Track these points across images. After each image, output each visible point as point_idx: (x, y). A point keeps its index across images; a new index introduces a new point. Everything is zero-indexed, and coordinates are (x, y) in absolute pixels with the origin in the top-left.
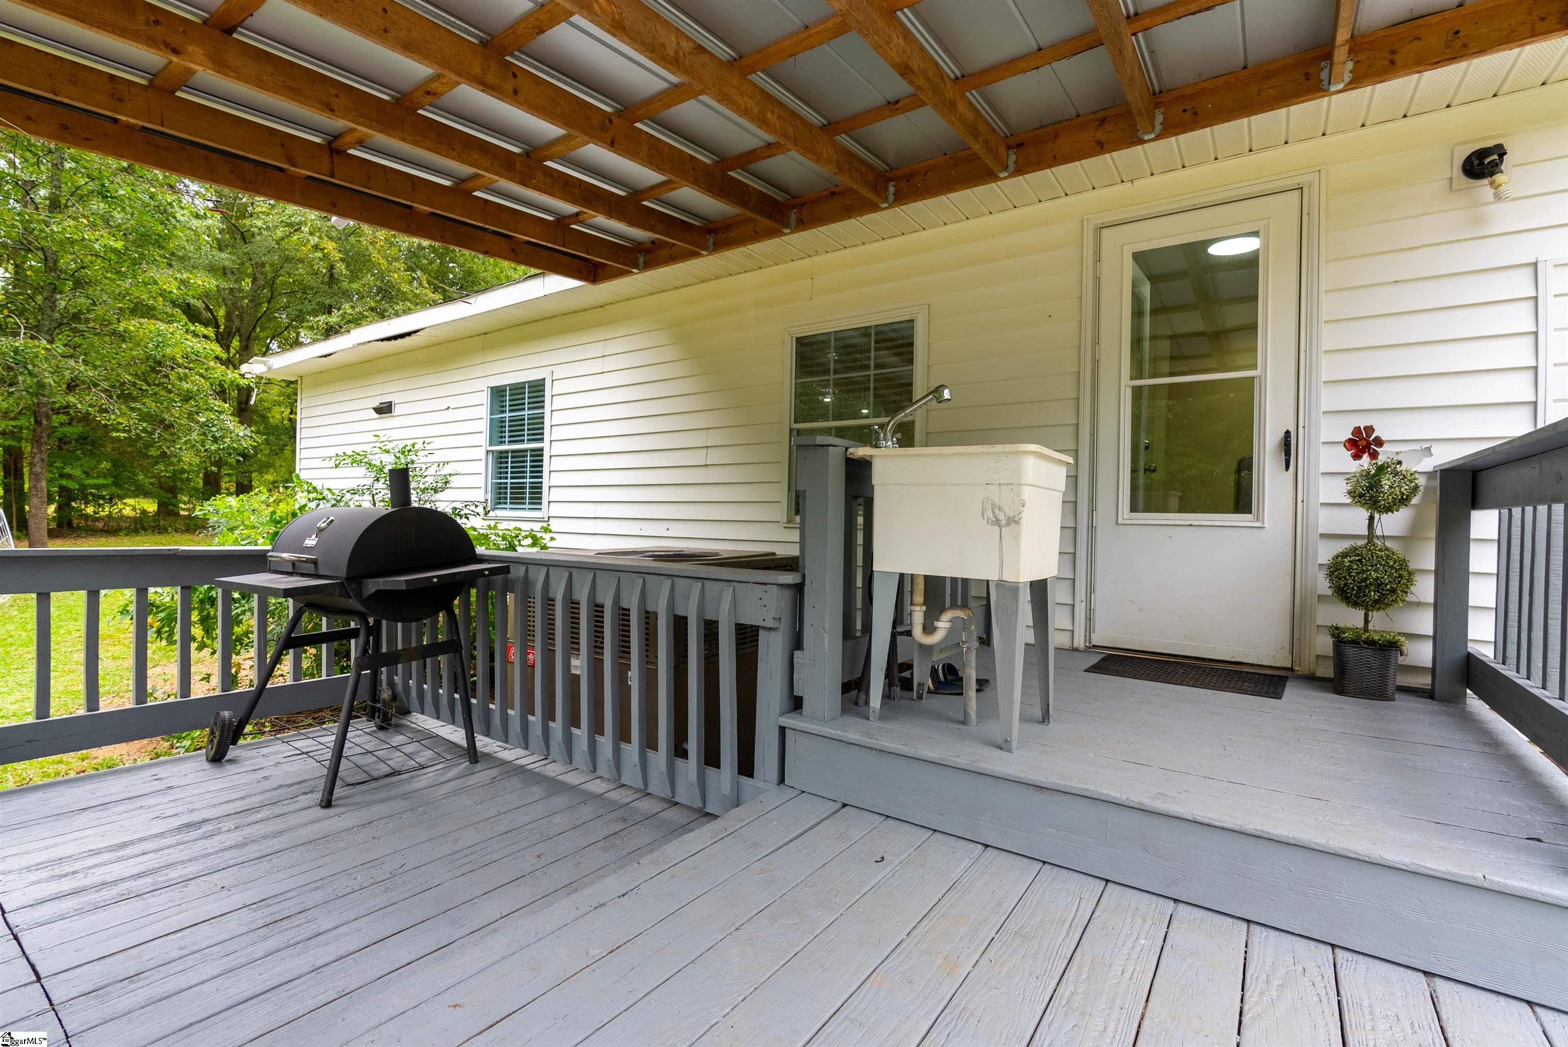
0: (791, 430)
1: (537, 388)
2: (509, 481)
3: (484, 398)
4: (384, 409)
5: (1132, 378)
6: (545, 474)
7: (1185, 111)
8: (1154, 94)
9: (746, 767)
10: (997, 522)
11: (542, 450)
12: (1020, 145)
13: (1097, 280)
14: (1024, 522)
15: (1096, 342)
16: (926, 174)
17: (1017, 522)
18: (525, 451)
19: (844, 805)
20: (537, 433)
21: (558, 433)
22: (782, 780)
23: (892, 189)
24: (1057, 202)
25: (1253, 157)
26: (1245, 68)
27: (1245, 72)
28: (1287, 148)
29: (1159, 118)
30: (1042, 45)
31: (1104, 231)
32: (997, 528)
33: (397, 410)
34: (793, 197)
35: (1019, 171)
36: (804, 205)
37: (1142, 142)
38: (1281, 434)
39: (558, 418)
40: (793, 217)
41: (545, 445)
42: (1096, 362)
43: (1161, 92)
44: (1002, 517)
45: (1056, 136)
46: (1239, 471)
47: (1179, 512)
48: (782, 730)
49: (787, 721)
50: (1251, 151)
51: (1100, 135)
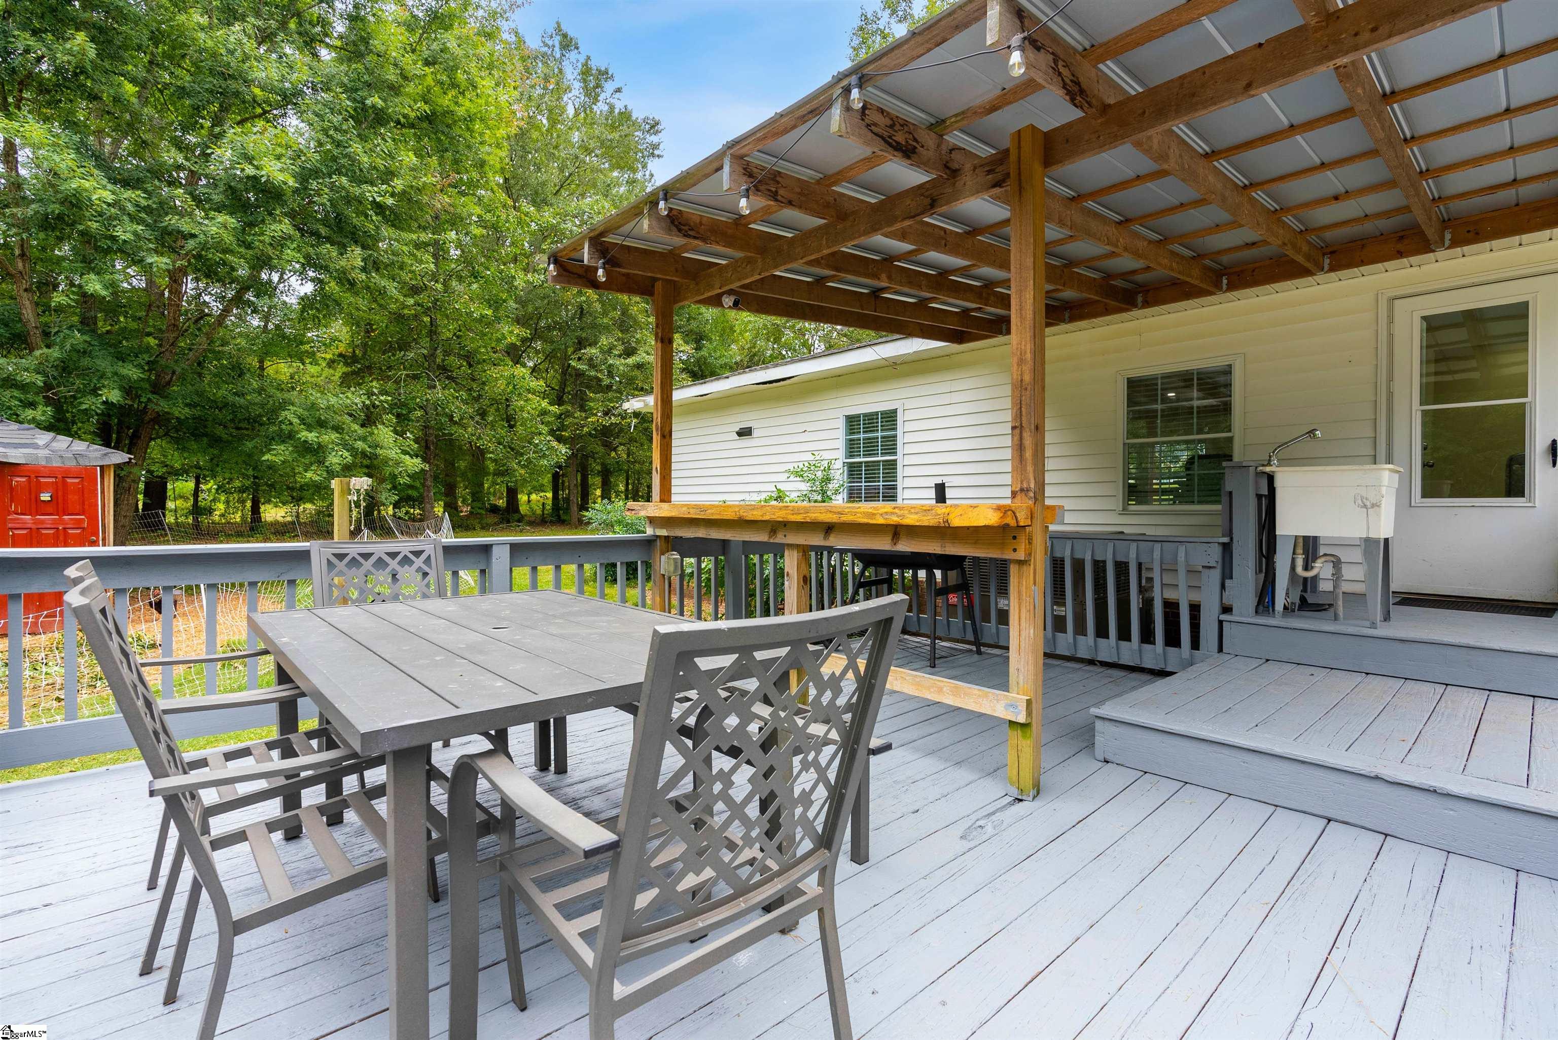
0: (1124, 444)
1: (890, 417)
2: (863, 484)
3: (841, 424)
4: (745, 433)
5: (1421, 405)
6: (899, 478)
7: (1468, 232)
8: (1444, 221)
9: (1195, 644)
10: (1365, 506)
11: (896, 460)
12: (1332, 253)
13: (1391, 336)
14: (1383, 506)
15: (1390, 379)
16: (1253, 271)
17: (1378, 506)
18: (879, 462)
19: (1267, 660)
20: (892, 450)
21: (908, 449)
22: (1220, 650)
23: (1225, 281)
24: (1356, 280)
25: (1522, 249)
26: (1517, 205)
27: (1517, 208)
28: (1551, 243)
29: (1448, 236)
30: (1368, 213)
31: (1396, 302)
32: (1365, 510)
33: (755, 433)
34: (1140, 286)
35: (1332, 269)
36: (1148, 291)
37: (1433, 251)
38: (1549, 442)
39: (909, 438)
40: (1140, 299)
41: (899, 457)
42: (1390, 395)
43: (1449, 220)
44: (1368, 504)
45: (1363, 246)
46: (1509, 466)
47: (1450, 497)
48: (1221, 623)
49: (1222, 617)
50: (1520, 245)
51: (1400, 247)
